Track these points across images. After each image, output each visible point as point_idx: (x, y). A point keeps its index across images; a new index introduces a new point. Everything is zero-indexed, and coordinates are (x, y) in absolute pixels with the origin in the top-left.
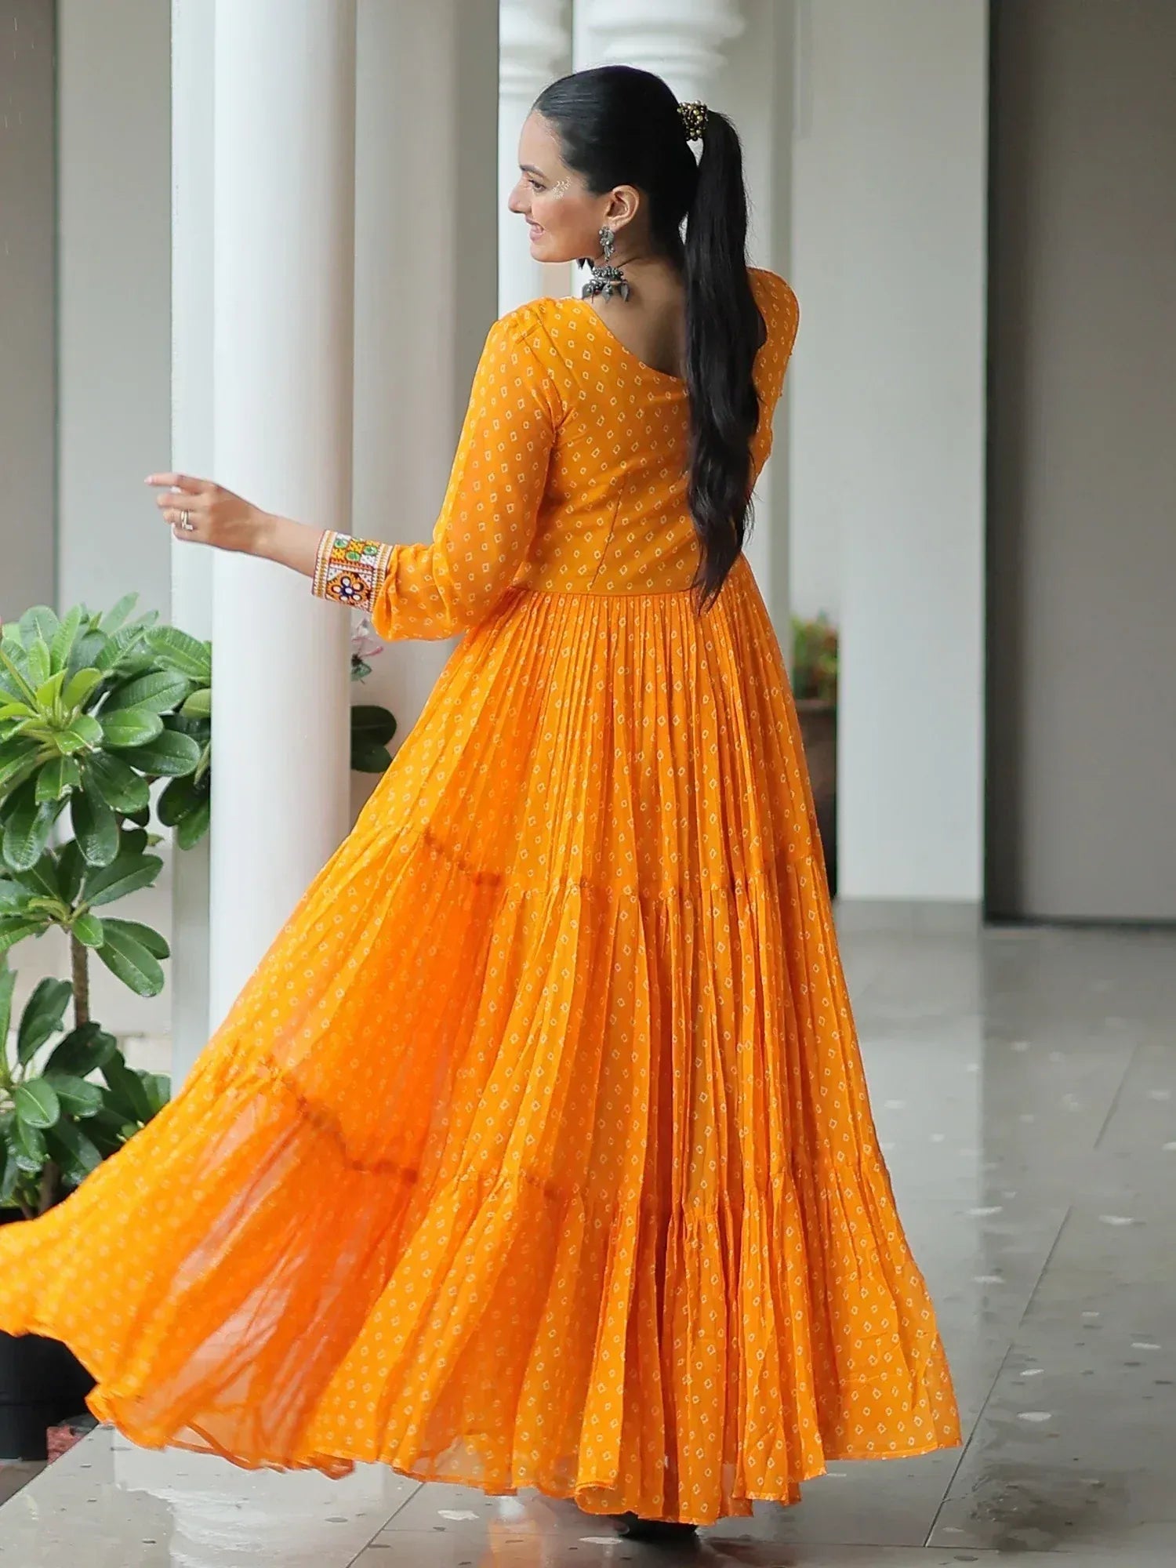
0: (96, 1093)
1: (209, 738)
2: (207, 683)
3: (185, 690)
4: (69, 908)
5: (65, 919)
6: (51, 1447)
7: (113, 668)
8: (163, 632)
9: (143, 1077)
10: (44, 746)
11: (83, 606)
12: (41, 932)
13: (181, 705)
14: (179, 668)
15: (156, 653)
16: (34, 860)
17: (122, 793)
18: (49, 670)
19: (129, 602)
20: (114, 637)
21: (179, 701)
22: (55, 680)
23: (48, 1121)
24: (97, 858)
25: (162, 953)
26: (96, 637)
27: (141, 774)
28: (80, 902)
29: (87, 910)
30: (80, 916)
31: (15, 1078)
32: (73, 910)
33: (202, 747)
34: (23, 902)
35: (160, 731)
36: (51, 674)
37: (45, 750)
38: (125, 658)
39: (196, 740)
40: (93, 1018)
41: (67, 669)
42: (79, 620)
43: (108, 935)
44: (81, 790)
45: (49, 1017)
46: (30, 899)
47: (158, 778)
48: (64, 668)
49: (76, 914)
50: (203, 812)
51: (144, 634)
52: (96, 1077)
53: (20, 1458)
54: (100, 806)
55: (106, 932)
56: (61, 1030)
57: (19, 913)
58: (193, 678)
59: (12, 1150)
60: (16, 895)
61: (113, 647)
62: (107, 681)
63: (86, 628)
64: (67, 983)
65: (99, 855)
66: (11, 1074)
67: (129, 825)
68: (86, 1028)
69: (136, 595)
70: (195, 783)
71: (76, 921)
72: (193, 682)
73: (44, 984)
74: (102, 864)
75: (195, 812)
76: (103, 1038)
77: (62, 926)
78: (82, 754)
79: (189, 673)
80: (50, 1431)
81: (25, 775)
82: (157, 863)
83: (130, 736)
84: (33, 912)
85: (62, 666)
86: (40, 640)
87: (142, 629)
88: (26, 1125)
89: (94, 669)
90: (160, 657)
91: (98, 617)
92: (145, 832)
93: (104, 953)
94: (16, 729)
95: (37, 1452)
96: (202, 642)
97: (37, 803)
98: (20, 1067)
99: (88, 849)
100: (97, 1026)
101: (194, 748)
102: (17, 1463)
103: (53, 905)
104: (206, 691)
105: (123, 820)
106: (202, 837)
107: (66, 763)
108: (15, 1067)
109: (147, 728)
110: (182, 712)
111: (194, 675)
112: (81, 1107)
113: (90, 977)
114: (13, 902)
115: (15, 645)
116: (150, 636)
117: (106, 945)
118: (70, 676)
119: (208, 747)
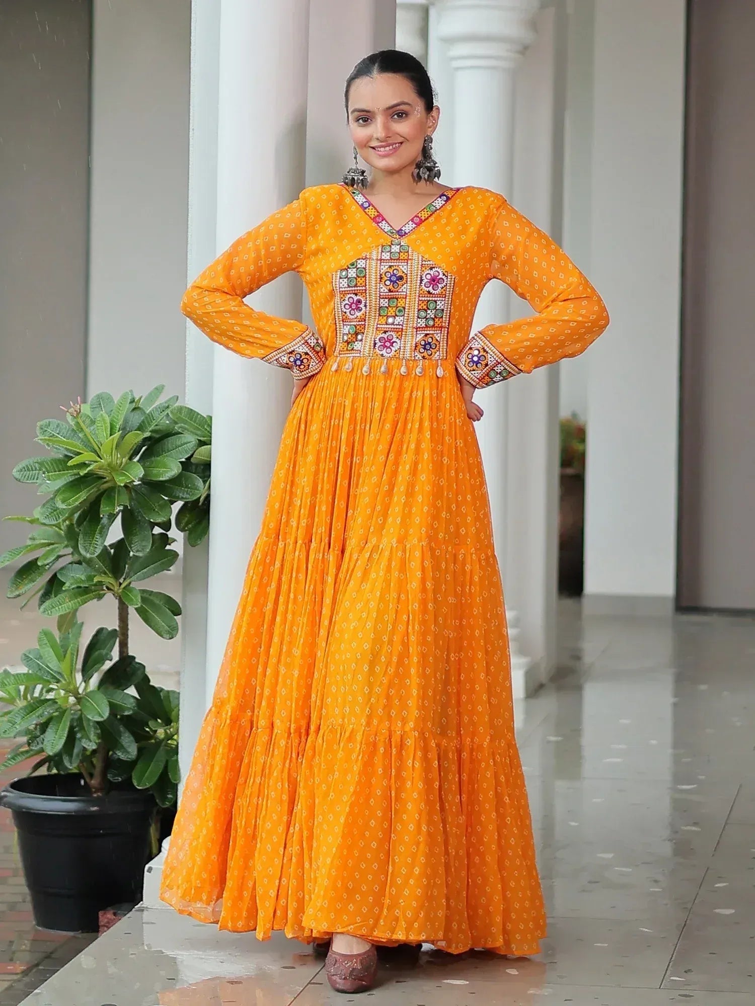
0: (132, 700)
1: (210, 476)
2: (209, 442)
3: (195, 446)
4: (118, 584)
5: (116, 589)
6: (101, 923)
7: (150, 431)
8: (180, 409)
9: (161, 691)
10: (105, 480)
11: (131, 391)
12: (100, 597)
13: (192, 455)
14: (191, 432)
15: (176, 423)
16: (98, 551)
17: (154, 510)
18: (109, 433)
19: (159, 390)
20: (150, 412)
21: (191, 453)
22: (113, 439)
23: (102, 717)
24: (138, 551)
25: (177, 611)
26: (138, 412)
27: (166, 498)
28: (125, 579)
29: (130, 583)
30: (124, 588)
31: (80, 691)
32: (120, 584)
33: (205, 482)
34: (90, 578)
35: (180, 471)
36: (111, 435)
37: (106, 482)
38: (156, 425)
39: (200, 478)
40: (130, 654)
41: (121, 432)
42: (129, 401)
43: (144, 600)
44: (129, 508)
45: (104, 652)
46: (95, 576)
47: (176, 502)
48: (119, 431)
49: (123, 586)
50: (204, 523)
51: (168, 411)
52: (132, 691)
53: (80, 931)
54: (140, 518)
55: (142, 597)
56: (111, 660)
57: (87, 586)
58: (199, 438)
59: (79, 735)
60: (85, 574)
61: (150, 418)
62: (145, 439)
63: (134, 405)
64: (116, 630)
65: (139, 549)
66: (78, 688)
67: (157, 530)
68: (126, 660)
69: (163, 387)
70: (200, 504)
71: (123, 591)
72: (200, 440)
73: (100, 631)
74: (140, 554)
75: (199, 523)
76: (137, 666)
77: (114, 595)
78: (129, 485)
79: (197, 435)
80: (101, 913)
81: (93, 497)
82: (175, 555)
83: (159, 475)
84: (95, 585)
85: (118, 429)
86: (103, 413)
87: (168, 407)
88: (89, 720)
89: (138, 432)
90: (179, 425)
91: (140, 399)
92: (167, 535)
93: (140, 611)
94: (89, 469)
95: (92, 928)
96: (205, 416)
97: (102, 516)
98: (83, 684)
99: (132, 545)
100: (134, 658)
101: (199, 482)
102: (78, 934)
103: (109, 580)
104: (209, 446)
105: (154, 527)
106: (204, 539)
107: (119, 491)
108: (81, 683)
109: (172, 470)
110: (192, 460)
111: (200, 437)
112: (122, 709)
113: (129, 627)
114: (83, 578)
115: (89, 416)
116: (171, 412)
117: (142, 606)
118: (122, 437)
119: (208, 482)
